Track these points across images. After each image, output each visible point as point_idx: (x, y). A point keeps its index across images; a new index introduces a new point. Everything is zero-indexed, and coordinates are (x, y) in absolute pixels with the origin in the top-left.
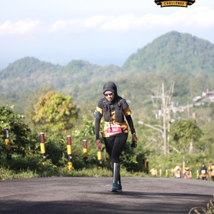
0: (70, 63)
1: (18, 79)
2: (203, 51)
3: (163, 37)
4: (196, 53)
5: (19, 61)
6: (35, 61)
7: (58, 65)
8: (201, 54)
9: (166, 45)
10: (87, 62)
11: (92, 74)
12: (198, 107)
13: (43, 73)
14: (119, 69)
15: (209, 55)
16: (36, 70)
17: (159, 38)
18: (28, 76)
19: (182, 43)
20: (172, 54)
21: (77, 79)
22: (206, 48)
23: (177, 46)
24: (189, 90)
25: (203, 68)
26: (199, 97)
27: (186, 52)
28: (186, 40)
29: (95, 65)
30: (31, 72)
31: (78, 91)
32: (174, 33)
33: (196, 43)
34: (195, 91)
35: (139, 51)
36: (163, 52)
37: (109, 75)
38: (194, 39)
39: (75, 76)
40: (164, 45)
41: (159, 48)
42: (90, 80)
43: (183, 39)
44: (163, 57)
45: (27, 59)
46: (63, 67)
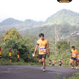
0: (26, 20)
1: (6, 26)
2: (75, 16)
3: (60, 11)
4: (72, 17)
5: (7, 19)
6: (13, 19)
7: (21, 21)
8: (74, 17)
9: (61, 14)
10: (32, 20)
11: (34, 24)
12: (72, 37)
13: (16, 24)
14: (44, 23)
15: (77, 18)
16: (13, 23)
17: (59, 11)
18: (10, 25)
19: (67, 13)
20: (63, 17)
21: (28, 26)
22: (76, 15)
23: (65, 14)
24: (69, 30)
25: (75, 22)
26: (73, 33)
27: (69, 16)
28: (69, 12)
29: (35, 21)
30: (11, 23)
31: (28, 31)
32: (64, 10)
33: (72, 13)
34: (72, 31)
35: (51, 16)
36: (60, 17)
37: (40, 25)
38: (72, 12)
39: (28, 25)
40: (60, 14)
41: (59, 15)
42: (33, 26)
43: (68, 12)
44: (60, 19)
45: (10, 19)
46: (23, 22)
